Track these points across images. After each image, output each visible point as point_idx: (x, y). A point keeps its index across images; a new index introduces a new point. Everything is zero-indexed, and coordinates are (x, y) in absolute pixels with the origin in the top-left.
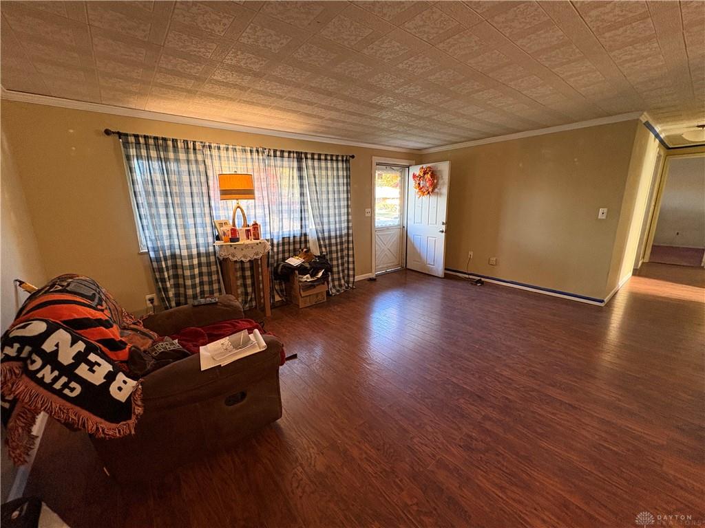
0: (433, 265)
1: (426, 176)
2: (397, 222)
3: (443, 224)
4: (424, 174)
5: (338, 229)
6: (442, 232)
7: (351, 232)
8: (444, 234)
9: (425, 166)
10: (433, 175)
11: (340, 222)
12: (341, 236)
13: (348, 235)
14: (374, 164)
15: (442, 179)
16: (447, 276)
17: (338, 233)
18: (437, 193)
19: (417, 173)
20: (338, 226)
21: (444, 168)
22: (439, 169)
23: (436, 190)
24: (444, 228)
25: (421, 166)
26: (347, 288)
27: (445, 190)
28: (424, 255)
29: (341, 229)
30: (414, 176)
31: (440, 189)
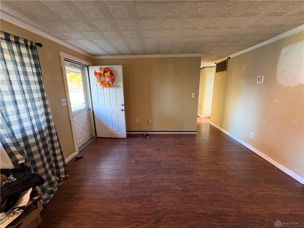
0: (119, 132)
1: (106, 74)
2: (84, 107)
3: (123, 105)
4: (104, 72)
5: (35, 126)
6: (123, 110)
7: (52, 124)
8: (124, 112)
9: (103, 67)
10: (112, 74)
11: (37, 117)
12: (41, 132)
13: (49, 128)
14: (62, 59)
15: (118, 77)
16: (129, 136)
17: (36, 130)
18: (115, 86)
19: (98, 71)
20: (34, 122)
21: (118, 69)
22: (114, 70)
23: (114, 84)
24: (123, 108)
25: (100, 67)
26: (59, 181)
27: (121, 84)
28: (110, 126)
29: (39, 125)
30: (96, 73)
31: (117, 83)
